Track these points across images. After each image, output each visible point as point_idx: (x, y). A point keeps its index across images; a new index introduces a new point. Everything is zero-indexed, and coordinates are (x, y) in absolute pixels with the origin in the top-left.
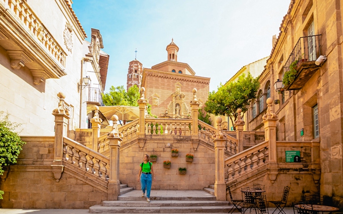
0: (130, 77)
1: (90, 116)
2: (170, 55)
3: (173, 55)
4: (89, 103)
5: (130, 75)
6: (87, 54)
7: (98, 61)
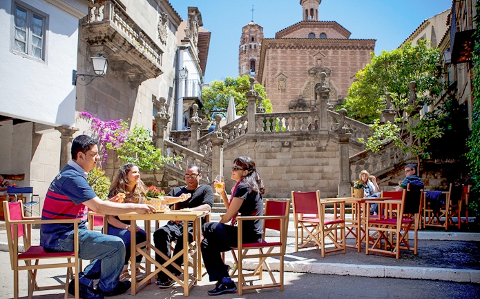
0: (244, 49)
1: (187, 115)
2: (307, 10)
3: (312, 10)
4: (186, 99)
5: (244, 46)
6: (183, 39)
7: (196, 44)
